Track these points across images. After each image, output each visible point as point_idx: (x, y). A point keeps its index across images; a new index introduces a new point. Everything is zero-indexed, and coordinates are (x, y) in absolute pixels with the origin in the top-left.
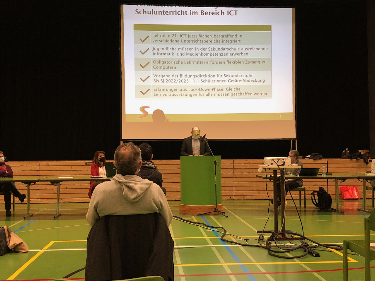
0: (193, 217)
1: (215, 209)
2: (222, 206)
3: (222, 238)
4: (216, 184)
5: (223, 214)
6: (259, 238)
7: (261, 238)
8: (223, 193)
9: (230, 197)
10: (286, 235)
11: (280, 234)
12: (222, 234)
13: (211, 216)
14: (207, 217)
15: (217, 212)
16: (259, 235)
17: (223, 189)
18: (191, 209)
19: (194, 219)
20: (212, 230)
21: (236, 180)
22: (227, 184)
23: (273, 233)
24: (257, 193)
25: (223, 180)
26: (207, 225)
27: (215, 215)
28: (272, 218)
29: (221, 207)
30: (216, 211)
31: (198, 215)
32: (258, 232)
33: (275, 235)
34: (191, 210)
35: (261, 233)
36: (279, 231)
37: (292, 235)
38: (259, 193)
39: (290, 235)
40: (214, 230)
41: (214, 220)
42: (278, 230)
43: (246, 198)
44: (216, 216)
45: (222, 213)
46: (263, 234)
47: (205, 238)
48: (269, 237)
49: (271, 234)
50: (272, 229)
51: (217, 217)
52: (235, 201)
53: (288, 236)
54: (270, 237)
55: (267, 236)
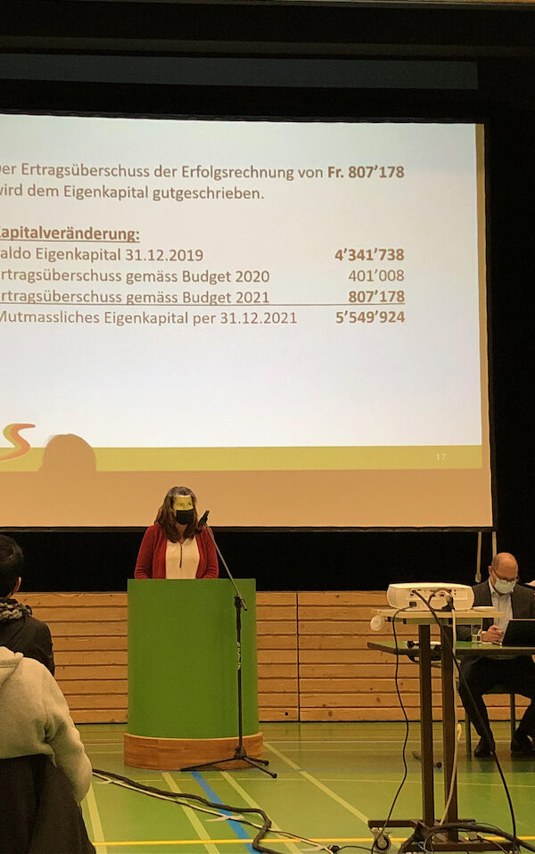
0: (167, 776)
1: (238, 750)
2: (259, 740)
3: (258, 842)
4: (240, 671)
5: (263, 766)
6: (376, 843)
7: (382, 843)
8: (262, 699)
9: (287, 714)
10: (459, 833)
11: (441, 830)
12: (259, 831)
13: (225, 774)
14: (209, 777)
15: (243, 759)
16: (374, 833)
17: (262, 685)
18: (162, 751)
19: (171, 782)
20: (225, 817)
21: (305, 657)
22: (276, 672)
23: (419, 828)
24: (370, 699)
25: (263, 657)
26: (209, 801)
27: (238, 769)
28: (416, 780)
29: (257, 744)
30: (240, 759)
31: (182, 770)
32: (372, 824)
33: (424, 834)
34: (160, 753)
35: (381, 829)
36: (439, 821)
37: (479, 834)
38: (378, 700)
39: (475, 835)
40: (232, 818)
41: (233, 786)
42: (436, 818)
43: (338, 714)
44: (241, 774)
45: (260, 764)
46: (387, 829)
47: (203, 844)
48: (406, 839)
49: (411, 831)
50: (417, 815)
51: (243, 776)
52: (303, 726)
53: (467, 839)
54: (410, 841)
55: (398, 838)
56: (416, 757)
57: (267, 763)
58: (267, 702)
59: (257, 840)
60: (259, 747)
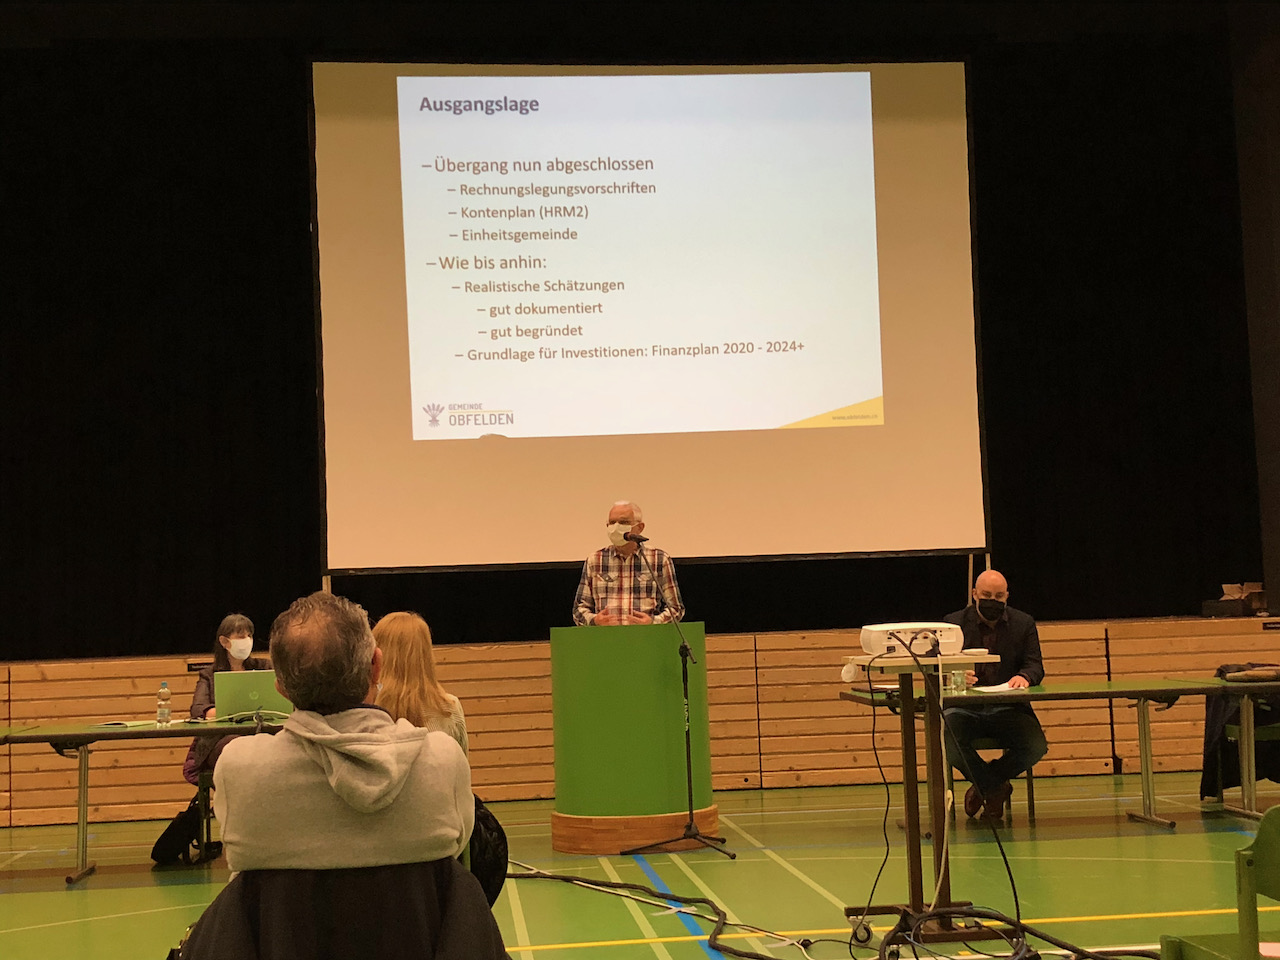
0: (605, 862)
1: (689, 827)
2: (715, 813)
3: (715, 939)
4: (688, 733)
5: (719, 845)
6: (855, 935)
7: (862, 934)
8: (716, 764)
9: (746, 780)
10: (953, 920)
11: (930, 917)
12: (715, 925)
13: (674, 857)
14: (654, 861)
15: (694, 837)
16: (853, 923)
17: (715, 747)
18: (597, 831)
19: (609, 869)
20: (675, 909)
21: (766, 711)
22: (734, 730)
23: (905, 916)
24: (846, 759)
25: (714, 714)
26: (654, 889)
27: (686, 850)
28: (900, 856)
29: (711, 819)
30: (690, 837)
31: (623, 854)
32: (850, 912)
33: (911, 922)
34: (594, 835)
35: (860, 917)
36: (929, 906)
37: (977, 919)
38: (855, 760)
39: (971, 921)
40: (683, 910)
41: (682, 870)
42: (924, 902)
43: (809, 778)
44: (694, 856)
45: (716, 843)
46: (868, 918)
47: (648, 944)
48: (891, 928)
49: (897, 918)
50: (903, 898)
51: (697, 859)
52: (767, 794)
53: (962, 925)
54: (895, 932)
55: (882, 928)
56: (901, 827)
57: (723, 841)
58: (723, 767)
59: (714, 937)
60: (713, 822)
